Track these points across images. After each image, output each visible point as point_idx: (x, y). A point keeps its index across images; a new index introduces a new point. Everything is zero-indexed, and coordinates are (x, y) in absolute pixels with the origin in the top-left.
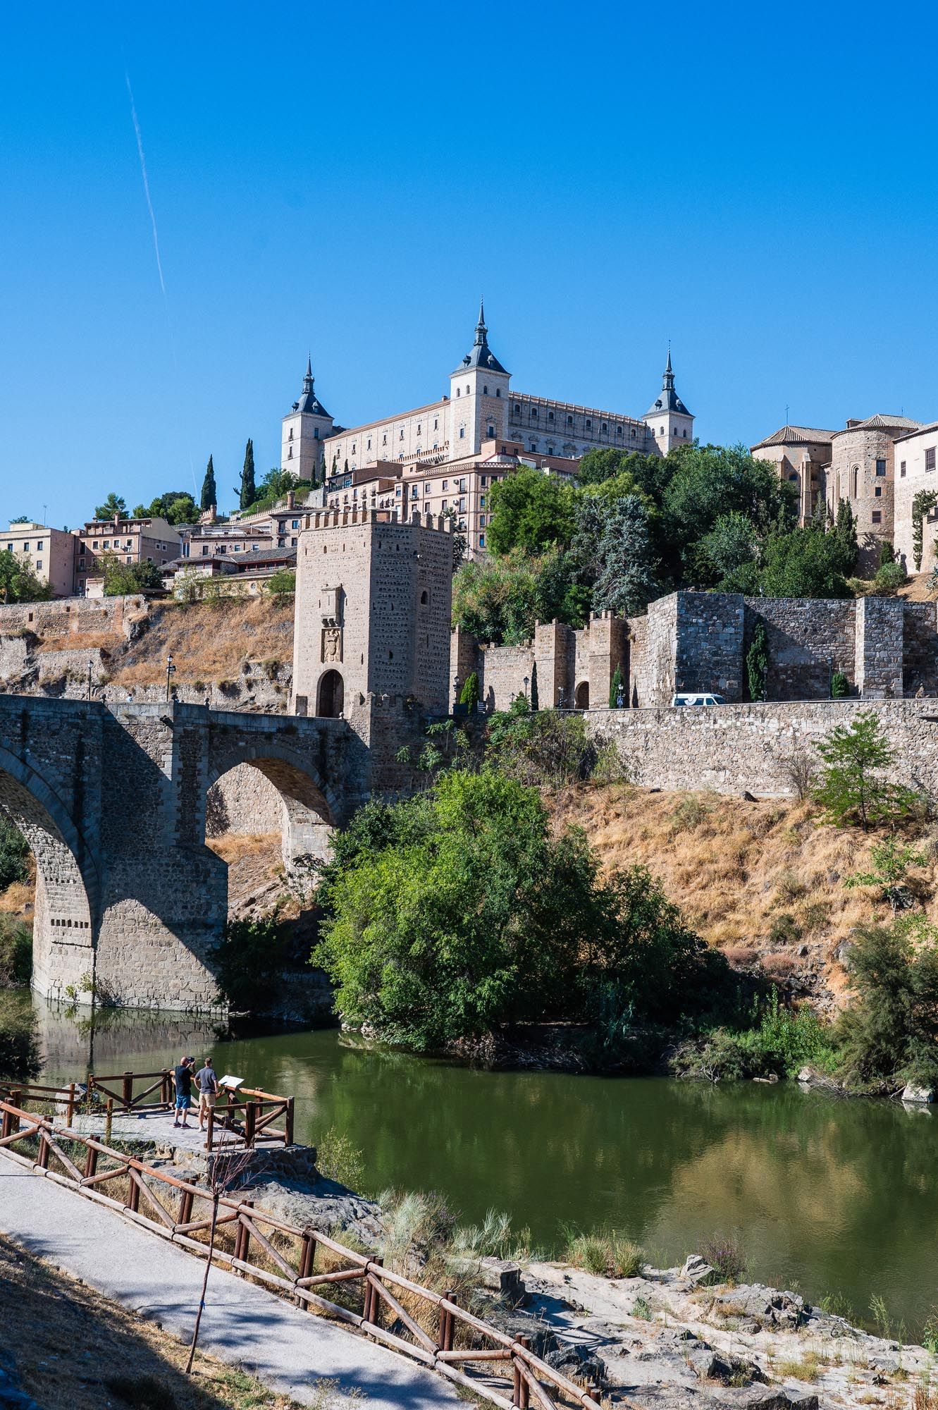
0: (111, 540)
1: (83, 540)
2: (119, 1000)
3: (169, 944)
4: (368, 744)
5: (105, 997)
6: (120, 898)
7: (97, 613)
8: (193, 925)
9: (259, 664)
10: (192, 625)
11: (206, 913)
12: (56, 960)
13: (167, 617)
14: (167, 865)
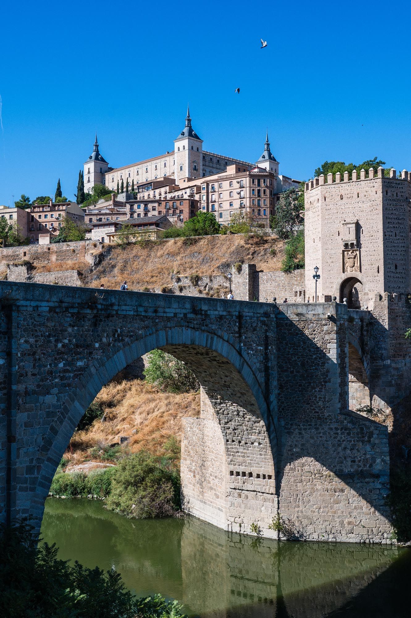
0: (49, 214)
1: (32, 214)
2: (302, 536)
3: (342, 491)
4: (387, 327)
5: (288, 533)
6: (299, 456)
7: (68, 251)
8: (362, 475)
9: (186, 277)
10: (131, 256)
11: (371, 466)
12: (236, 502)
13: (114, 252)
14: (337, 429)
